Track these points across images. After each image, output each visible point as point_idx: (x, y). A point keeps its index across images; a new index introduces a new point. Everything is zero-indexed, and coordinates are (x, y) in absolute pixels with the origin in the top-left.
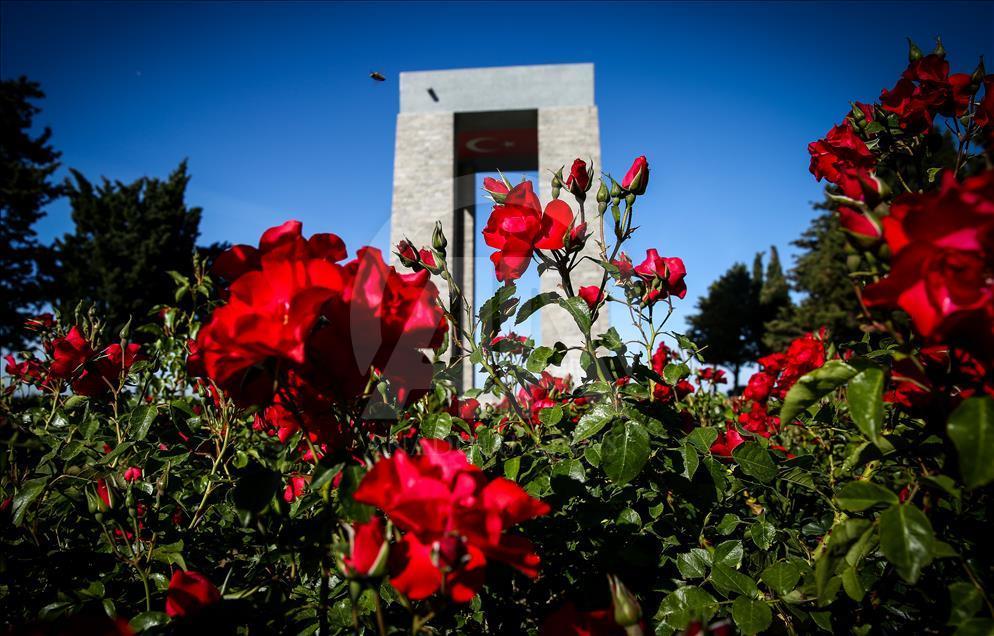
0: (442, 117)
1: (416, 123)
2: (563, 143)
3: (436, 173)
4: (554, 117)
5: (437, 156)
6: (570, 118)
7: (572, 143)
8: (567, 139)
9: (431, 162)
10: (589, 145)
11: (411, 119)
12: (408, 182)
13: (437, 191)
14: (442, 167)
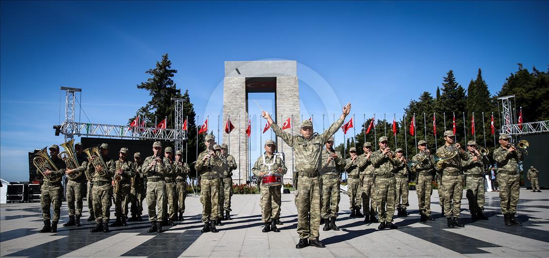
0: (241, 79)
1: (231, 81)
2: (286, 90)
3: (239, 100)
4: (283, 81)
5: (240, 94)
6: (289, 81)
7: (289, 90)
8: (287, 89)
9: (237, 96)
10: (295, 91)
11: (229, 79)
12: (228, 104)
13: (239, 107)
14: (242, 98)
